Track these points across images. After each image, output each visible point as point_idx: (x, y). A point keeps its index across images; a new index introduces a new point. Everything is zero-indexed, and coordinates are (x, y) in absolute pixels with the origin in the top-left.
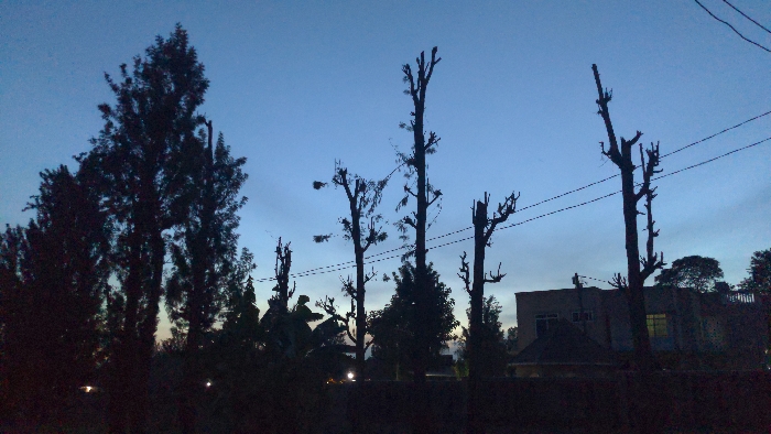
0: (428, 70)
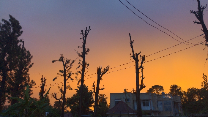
0: (87, 32)
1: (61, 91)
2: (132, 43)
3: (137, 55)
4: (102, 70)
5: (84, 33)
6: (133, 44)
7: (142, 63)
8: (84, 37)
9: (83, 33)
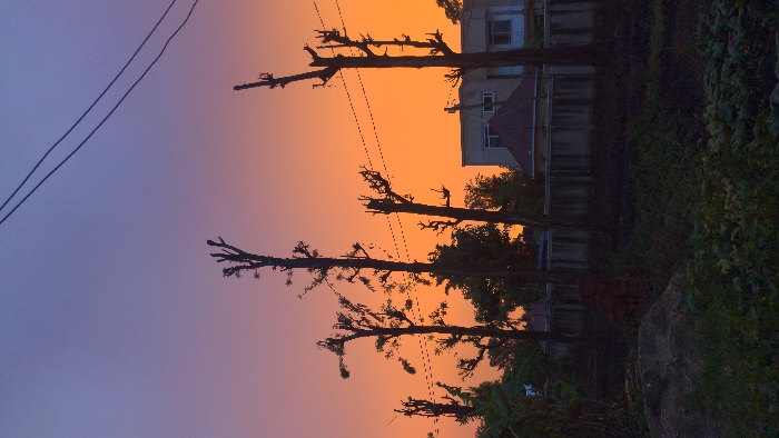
0: (230, 251)
1: (450, 343)
2: (271, 82)
3: (318, 61)
4: (376, 195)
5: (235, 264)
6: (275, 77)
7: (346, 42)
8: (251, 263)
9: (238, 268)
